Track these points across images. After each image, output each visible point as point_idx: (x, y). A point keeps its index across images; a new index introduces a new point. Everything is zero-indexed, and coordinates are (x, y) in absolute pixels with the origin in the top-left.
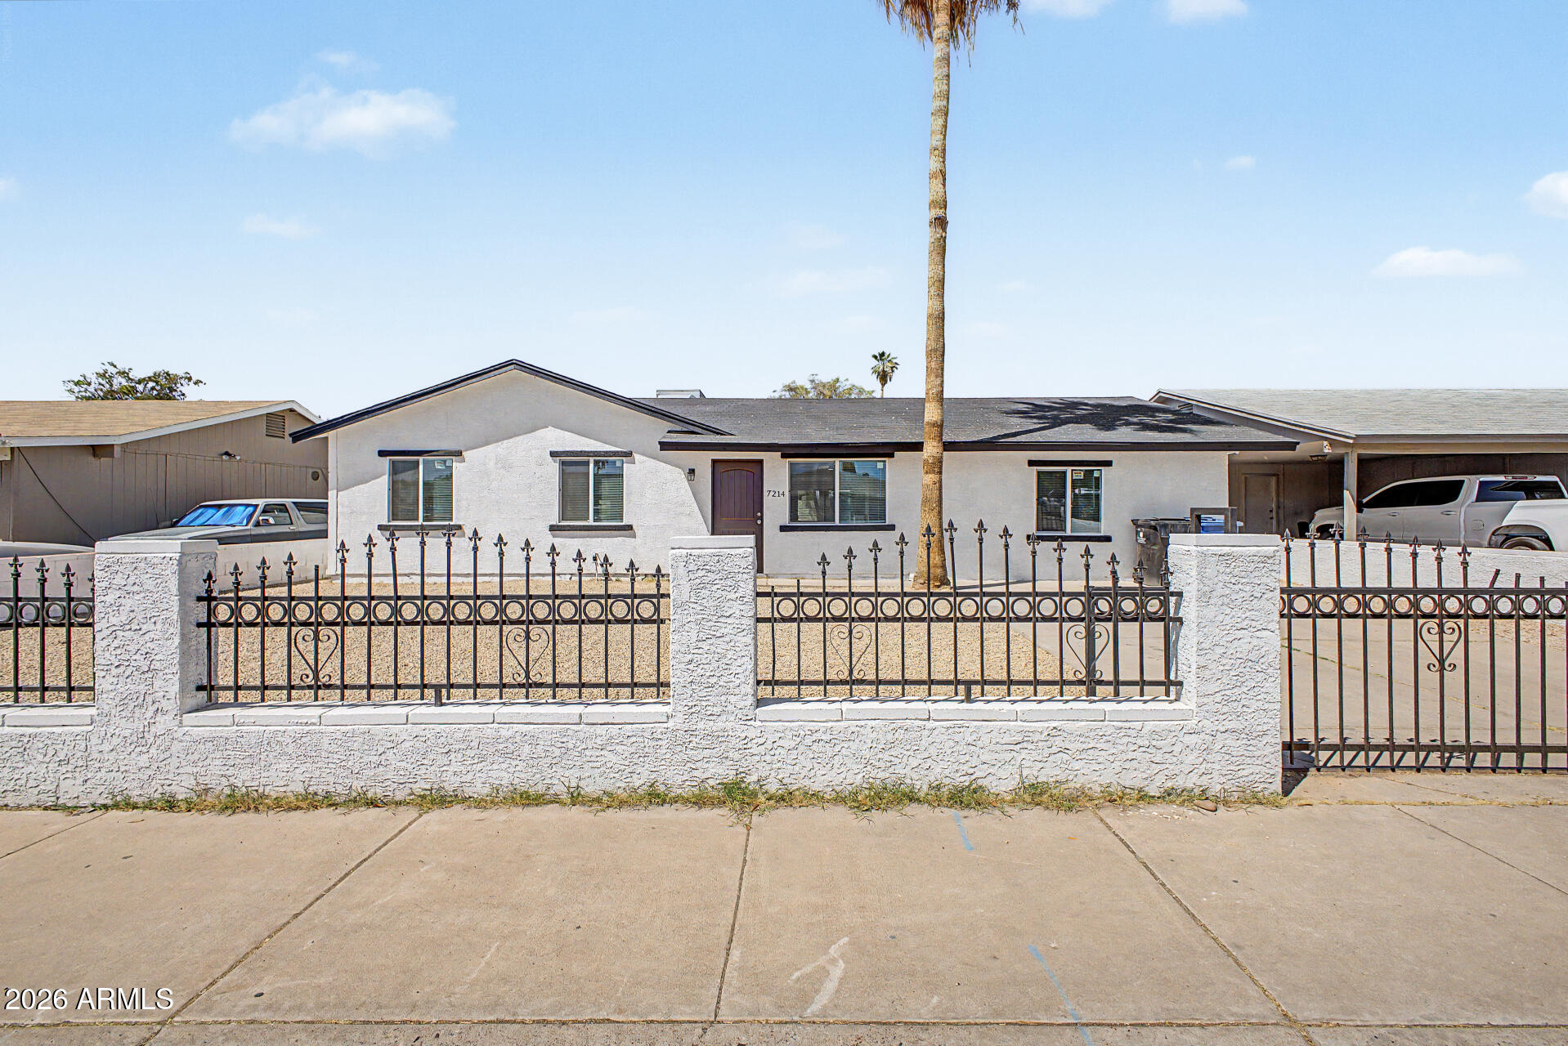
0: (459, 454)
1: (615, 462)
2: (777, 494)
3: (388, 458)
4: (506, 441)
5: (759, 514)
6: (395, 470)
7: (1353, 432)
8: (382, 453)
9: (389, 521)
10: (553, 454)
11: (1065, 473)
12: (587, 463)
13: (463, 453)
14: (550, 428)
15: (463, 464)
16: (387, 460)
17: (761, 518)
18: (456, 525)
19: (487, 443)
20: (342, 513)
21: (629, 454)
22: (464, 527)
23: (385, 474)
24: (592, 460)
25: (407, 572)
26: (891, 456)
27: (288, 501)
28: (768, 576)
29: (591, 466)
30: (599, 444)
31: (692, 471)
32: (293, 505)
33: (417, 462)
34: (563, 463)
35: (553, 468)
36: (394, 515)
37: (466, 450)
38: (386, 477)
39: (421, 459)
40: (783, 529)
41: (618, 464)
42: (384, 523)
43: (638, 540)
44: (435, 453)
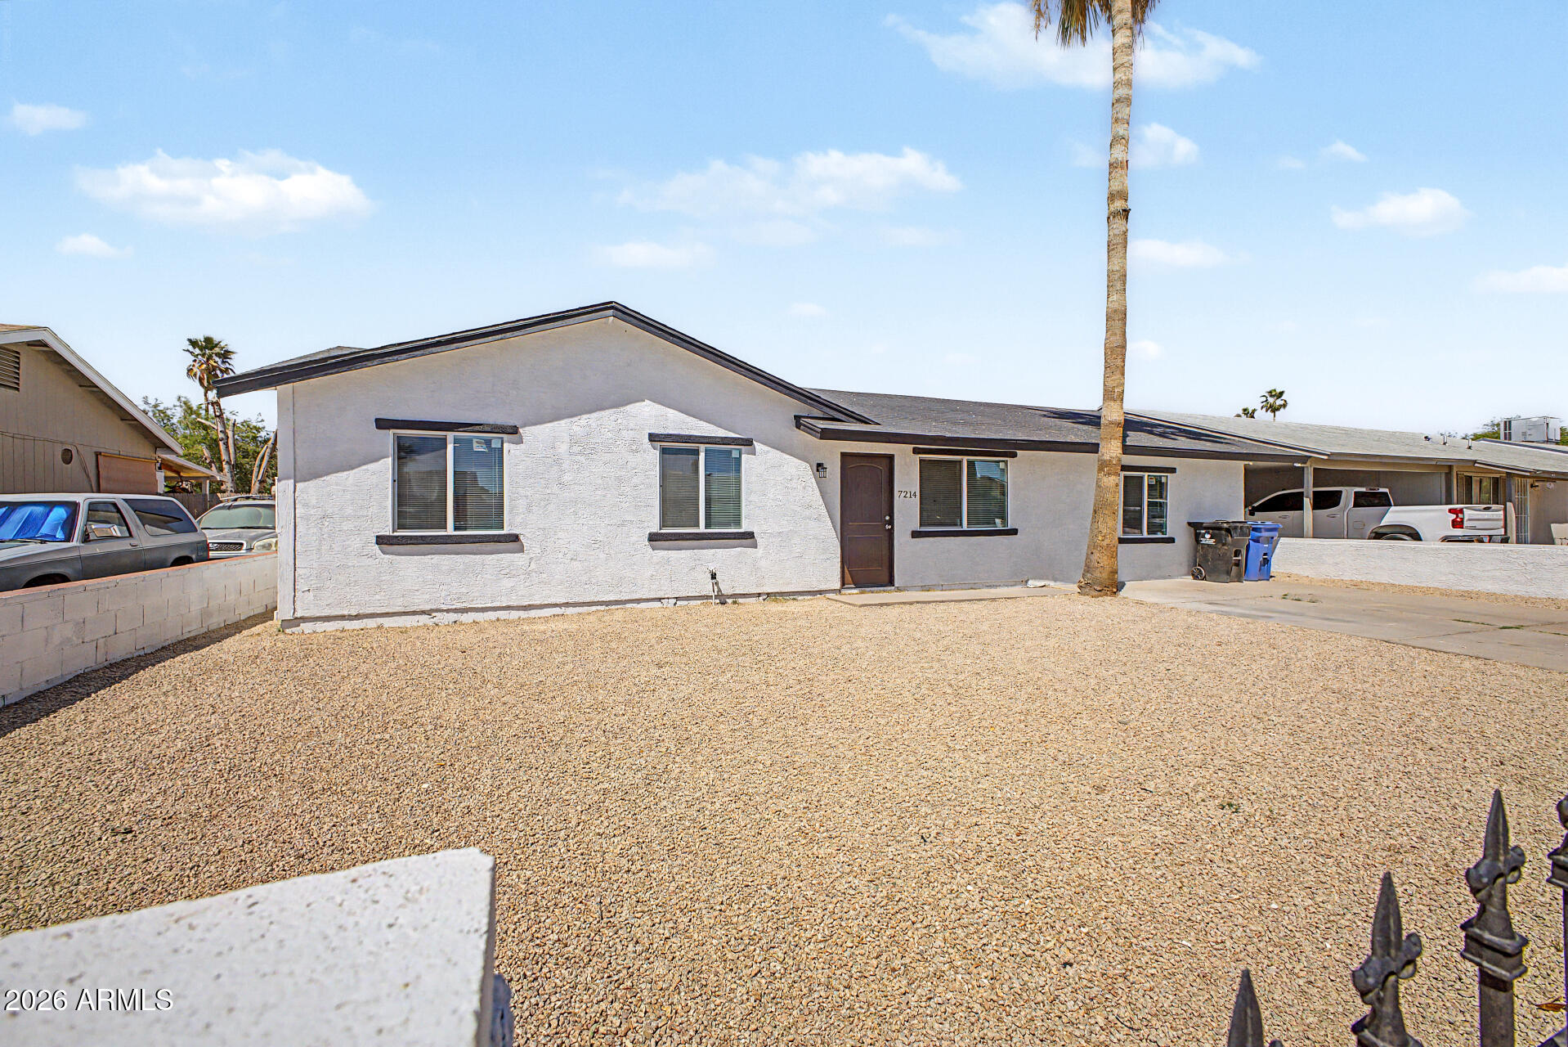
0: (514, 430)
1: (730, 452)
2: (908, 495)
3: (392, 431)
4: (585, 416)
5: (888, 518)
6: (404, 451)
7: (1329, 450)
8: (382, 424)
9: (393, 532)
10: (653, 438)
11: (1142, 478)
12: (696, 452)
13: (521, 430)
14: (647, 402)
15: (518, 446)
16: (390, 435)
17: (891, 522)
18: (510, 535)
19: (557, 418)
20: (307, 518)
21: (749, 443)
22: (521, 538)
23: (388, 457)
24: (702, 447)
25: (427, 607)
26: (1014, 455)
27: (118, 498)
28: (899, 589)
29: (702, 456)
30: (712, 427)
31: (820, 466)
32: (126, 505)
33: (444, 441)
34: (664, 451)
35: (652, 456)
36: (401, 520)
37: (525, 426)
38: (390, 460)
39: (450, 436)
40: (916, 534)
41: (735, 454)
42: (387, 534)
43: (760, 551)
44: (477, 428)
